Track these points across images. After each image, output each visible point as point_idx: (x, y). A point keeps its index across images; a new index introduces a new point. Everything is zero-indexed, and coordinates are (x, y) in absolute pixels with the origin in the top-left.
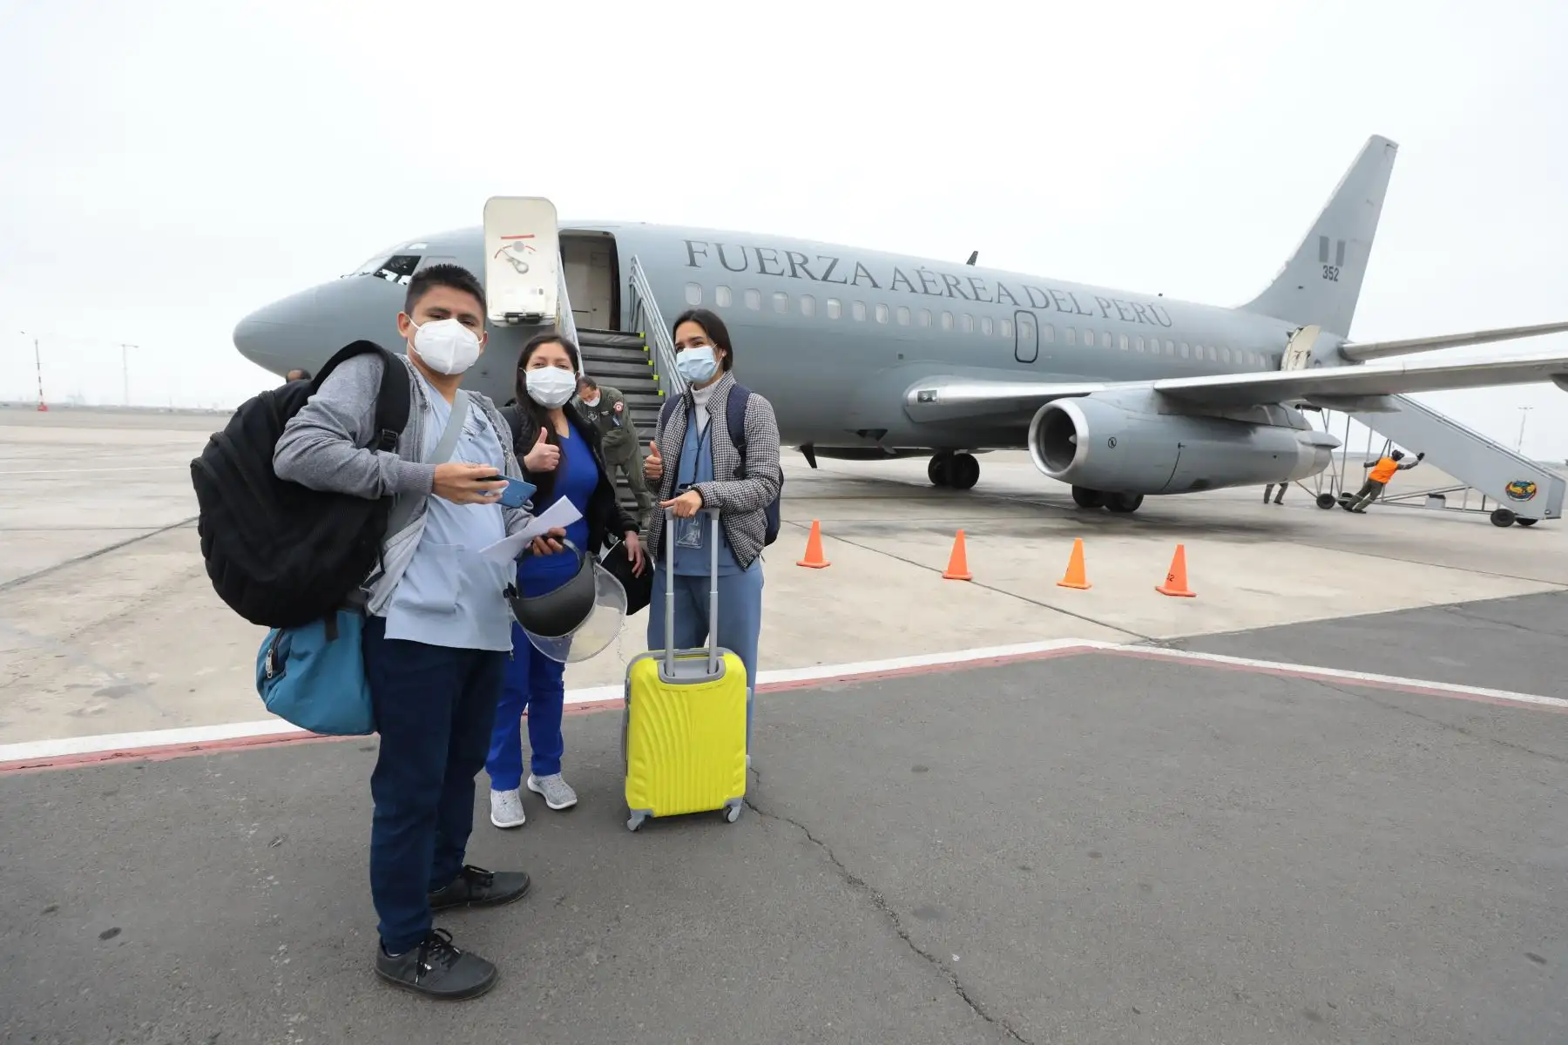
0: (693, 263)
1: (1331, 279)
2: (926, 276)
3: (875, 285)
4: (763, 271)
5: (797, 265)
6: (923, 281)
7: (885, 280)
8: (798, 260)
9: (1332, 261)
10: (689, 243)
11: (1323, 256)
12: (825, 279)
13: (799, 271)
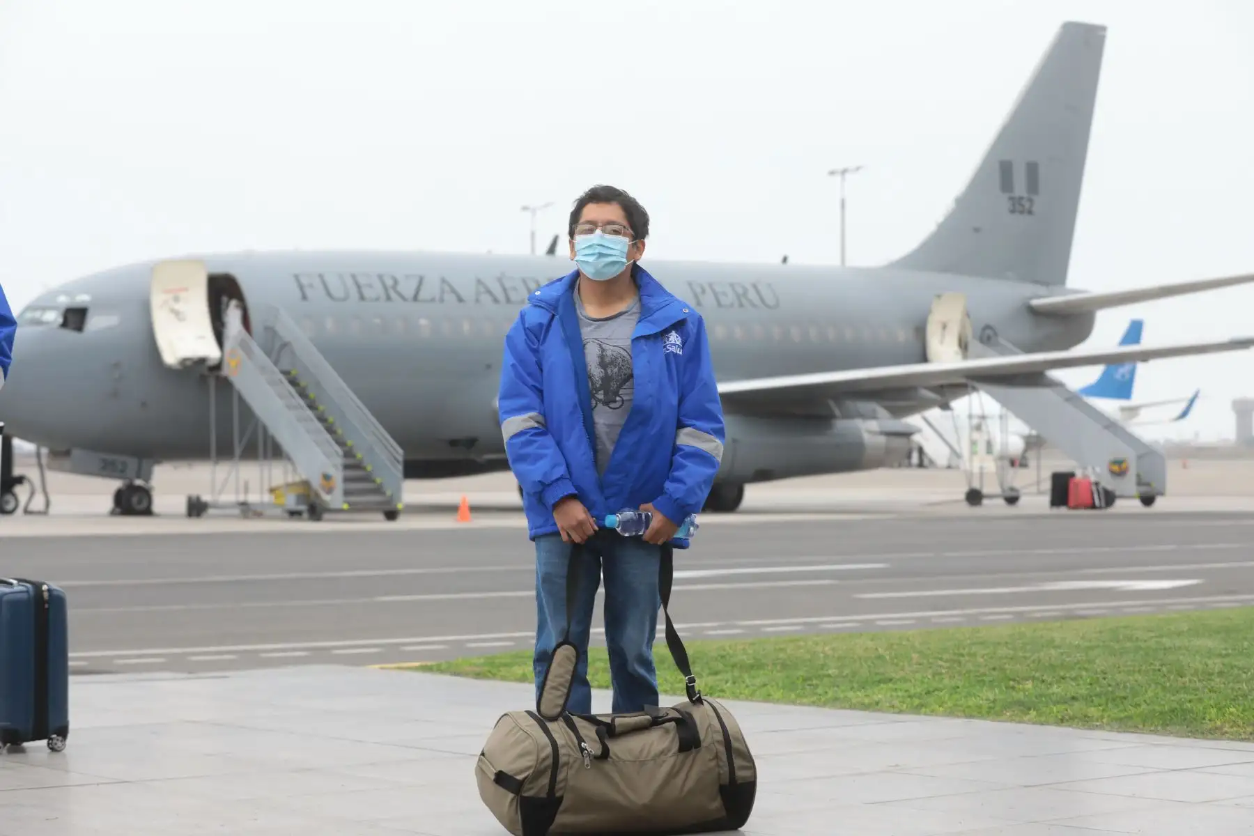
0: (304, 297)
1: (1022, 212)
2: (508, 285)
3: (460, 300)
4: (362, 298)
5: (390, 289)
6: (505, 290)
7: (468, 292)
8: (389, 282)
9: (1020, 189)
10: (297, 277)
11: (1006, 183)
12: (415, 298)
13: (393, 294)
